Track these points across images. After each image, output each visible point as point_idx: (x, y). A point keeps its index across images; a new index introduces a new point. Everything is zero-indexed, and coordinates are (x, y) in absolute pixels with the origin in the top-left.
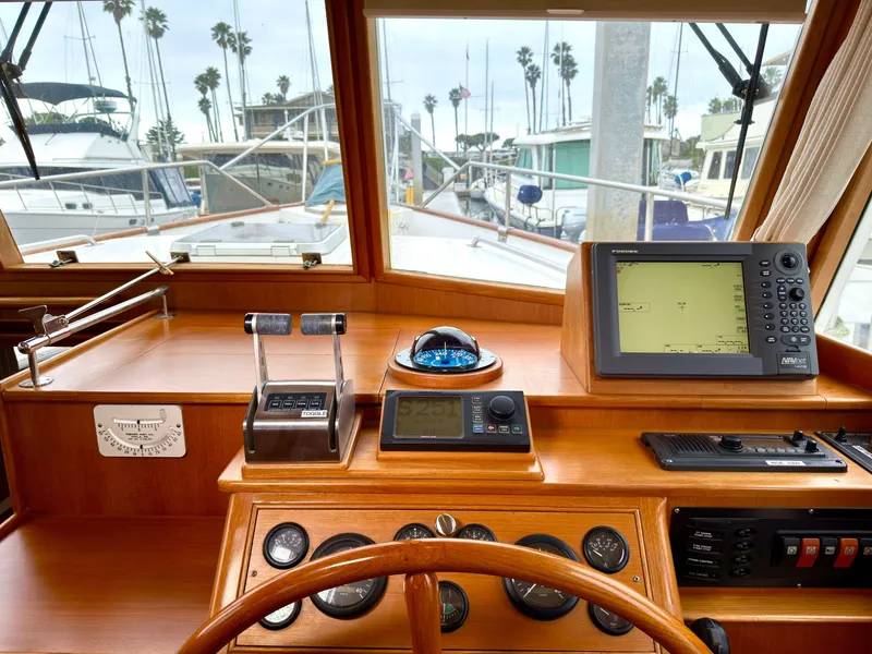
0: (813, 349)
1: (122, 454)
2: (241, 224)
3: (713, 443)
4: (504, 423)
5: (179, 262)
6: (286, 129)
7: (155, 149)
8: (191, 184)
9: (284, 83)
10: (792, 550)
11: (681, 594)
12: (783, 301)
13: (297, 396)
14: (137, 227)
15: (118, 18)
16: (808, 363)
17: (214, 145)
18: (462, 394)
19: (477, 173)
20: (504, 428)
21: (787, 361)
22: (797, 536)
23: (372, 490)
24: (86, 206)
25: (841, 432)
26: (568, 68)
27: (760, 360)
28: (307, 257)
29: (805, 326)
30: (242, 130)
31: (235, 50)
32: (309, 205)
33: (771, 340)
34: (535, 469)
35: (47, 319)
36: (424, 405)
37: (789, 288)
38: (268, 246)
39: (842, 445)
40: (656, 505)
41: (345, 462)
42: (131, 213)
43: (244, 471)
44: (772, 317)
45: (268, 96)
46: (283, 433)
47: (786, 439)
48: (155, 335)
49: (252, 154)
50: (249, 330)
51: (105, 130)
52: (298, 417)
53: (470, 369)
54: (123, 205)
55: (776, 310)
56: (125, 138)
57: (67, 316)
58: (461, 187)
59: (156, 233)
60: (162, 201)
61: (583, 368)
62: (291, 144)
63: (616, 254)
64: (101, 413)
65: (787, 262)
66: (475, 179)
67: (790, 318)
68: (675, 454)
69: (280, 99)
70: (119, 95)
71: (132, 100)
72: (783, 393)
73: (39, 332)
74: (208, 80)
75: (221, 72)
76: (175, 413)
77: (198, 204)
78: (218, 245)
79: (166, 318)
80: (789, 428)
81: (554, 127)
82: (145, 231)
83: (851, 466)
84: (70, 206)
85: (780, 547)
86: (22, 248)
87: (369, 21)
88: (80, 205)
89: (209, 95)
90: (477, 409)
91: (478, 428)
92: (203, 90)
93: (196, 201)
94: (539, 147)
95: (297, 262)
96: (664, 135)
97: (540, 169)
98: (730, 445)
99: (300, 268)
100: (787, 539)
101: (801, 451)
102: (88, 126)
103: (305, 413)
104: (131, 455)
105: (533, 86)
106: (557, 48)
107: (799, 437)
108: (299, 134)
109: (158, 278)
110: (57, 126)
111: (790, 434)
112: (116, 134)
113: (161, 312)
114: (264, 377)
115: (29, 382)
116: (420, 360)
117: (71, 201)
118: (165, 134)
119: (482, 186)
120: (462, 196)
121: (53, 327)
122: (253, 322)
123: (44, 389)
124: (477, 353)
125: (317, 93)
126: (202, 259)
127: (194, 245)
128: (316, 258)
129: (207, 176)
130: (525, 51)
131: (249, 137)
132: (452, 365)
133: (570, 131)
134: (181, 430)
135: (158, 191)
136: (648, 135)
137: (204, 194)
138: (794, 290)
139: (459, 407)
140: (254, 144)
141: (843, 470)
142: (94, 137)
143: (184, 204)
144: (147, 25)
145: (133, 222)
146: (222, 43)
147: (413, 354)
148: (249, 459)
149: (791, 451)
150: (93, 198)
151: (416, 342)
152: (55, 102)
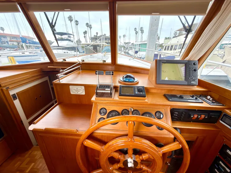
0: (197, 81)
1: (74, 94)
2: (92, 55)
3: (178, 97)
4: (141, 92)
5: (83, 61)
6: (98, 41)
7: (77, 44)
8: (83, 49)
9: (97, 33)
10: (192, 116)
11: (172, 122)
12: (193, 71)
13: (104, 86)
14: (75, 56)
15: (71, 22)
16: (196, 83)
17: (86, 43)
18: (133, 87)
19: (127, 48)
20: (141, 93)
21: (192, 82)
22: (193, 114)
23: (118, 103)
24: (67, 53)
25: (201, 95)
26: (142, 31)
27: (187, 82)
28: (103, 61)
29: (197, 76)
30: (91, 41)
31: (89, 28)
32: (102, 53)
33: (190, 78)
34: (146, 100)
35: (61, 70)
36: (126, 88)
37: (194, 69)
38: (97, 59)
39: (201, 98)
40: (168, 107)
41: (113, 98)
42: (74, 54)
43: (95, 98)
44: (190, 74)
45: (94, 35)
46: (102, 93)
47: (191, 96)
48: (79, 73)
49: (92, 45)
50: (96, 74)
51: (70, 40)
52: (105, 90)
53: (133, 82)
54: (73, 52)
55: (191, 73)
56: (73, 42)
57: (65, 70)
58: (124, 51)
59: (78, 57)
60: (79, 52)
61: (154, 82)
62: (98, 43)
63: (162, 62)
64: (71, 87)
65: (194, 64)
66: (127, 49)
67: (194, 74)
68: (171, 98)
69: (96, 36)
70: (72, 35)
71: (74, 35)
72: (190, 88)
73: (60, 73)
74: (85, 33)
75: (87, 31)
76: (83, 87)
77: (84, 53)
78: (88, 59)
79: (81, 71)
80: (192, 94)
81: (140, 41)
82: (76, 57)
83: (204, 102)
84: (65, 53)
85: (190, 116)
86: (57, 59)
87: (117, 16)
88: (66, 52)
89: (85, 35)
90: (136, 89)
91: (137, 93)
92: (85, 34)
93: (84, 52)
94: (138, 44)
95: (102, 62)
96: (158, 43)
97: (138, 47)
98: (181, 97)
99: (102, 63)
100: (191, 115)
101: (195, 99)
102: (67, 40)
103: (106, 89)
104: (76, 94)
105: (136, 35)
106: (141, 28)
107: (194, 96)
108: (100, 42)
109: (79, 64)
110: (62, 40)
111: (192, 95)
112: (71, 41)
113: (80, 70)
114: (99, 82)
115: (58, 81)
116: (124, 80)
117: (65, 52)
118: (79, 41)
119: (128, 51)
120: (124, 52)
121: (62, 72)
122: (97, 73)
123: (61, 83)
124: (134, 79)
125: (102, 35)
126: (86, 61)
127: (85, 59)
128: (105, 61)
129: (85, 48)
130: (136, 28)
131: (92, 42)
132: (130, 81)
133: (143, 42)
134: (84, 90)
135: (78, 51)
136: (156, 43)
137: (85, 51)
138: (195, 69)
139: (133, 89)
140: (93, 43)
141: (203, 103)
142: (68, 41)
143: (82, 53)
144: (75, 23)
145: (74, 55)
146: (87, 26)
147: (123, 78)
148: (96, 97)
149: (193, 99)
150: (68, 51)
151: (123, 77)
152: (62, 35)
